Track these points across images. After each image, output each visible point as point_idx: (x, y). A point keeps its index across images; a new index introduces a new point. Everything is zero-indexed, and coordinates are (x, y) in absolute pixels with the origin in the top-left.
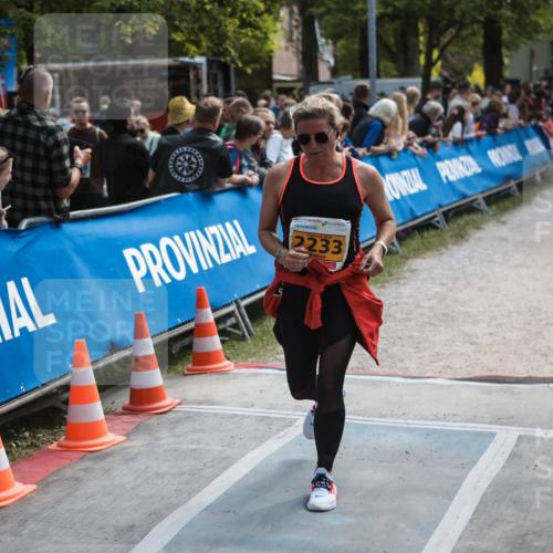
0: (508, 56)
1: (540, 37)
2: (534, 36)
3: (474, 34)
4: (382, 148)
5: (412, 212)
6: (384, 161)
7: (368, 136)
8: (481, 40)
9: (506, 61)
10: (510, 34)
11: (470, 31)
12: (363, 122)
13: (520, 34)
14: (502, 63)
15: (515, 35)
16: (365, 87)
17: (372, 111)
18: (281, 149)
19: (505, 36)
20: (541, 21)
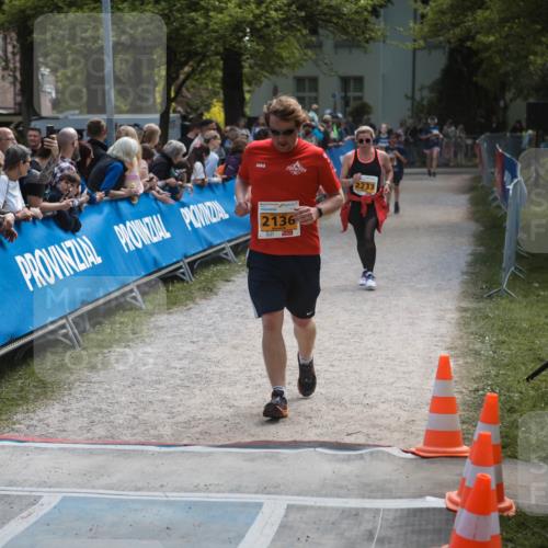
0: (249, 92)
1: (285, 71)
2: (277, 69)
3: (212, 67)
4: (122, 192)
5: (155, 261)
6: (123, 206)
7: (107, 179)
8: (220, 74)
9: (247, 96)
10: (251, 67)
11: (208, 63)
12: (101, 164)
13: (262, 67)
14: (243, 99)
15: (256, 69)
16: (99, 123)
17: (110, 151)
18: (7, 192)
19: (246, 70)
20: (285, 54)
